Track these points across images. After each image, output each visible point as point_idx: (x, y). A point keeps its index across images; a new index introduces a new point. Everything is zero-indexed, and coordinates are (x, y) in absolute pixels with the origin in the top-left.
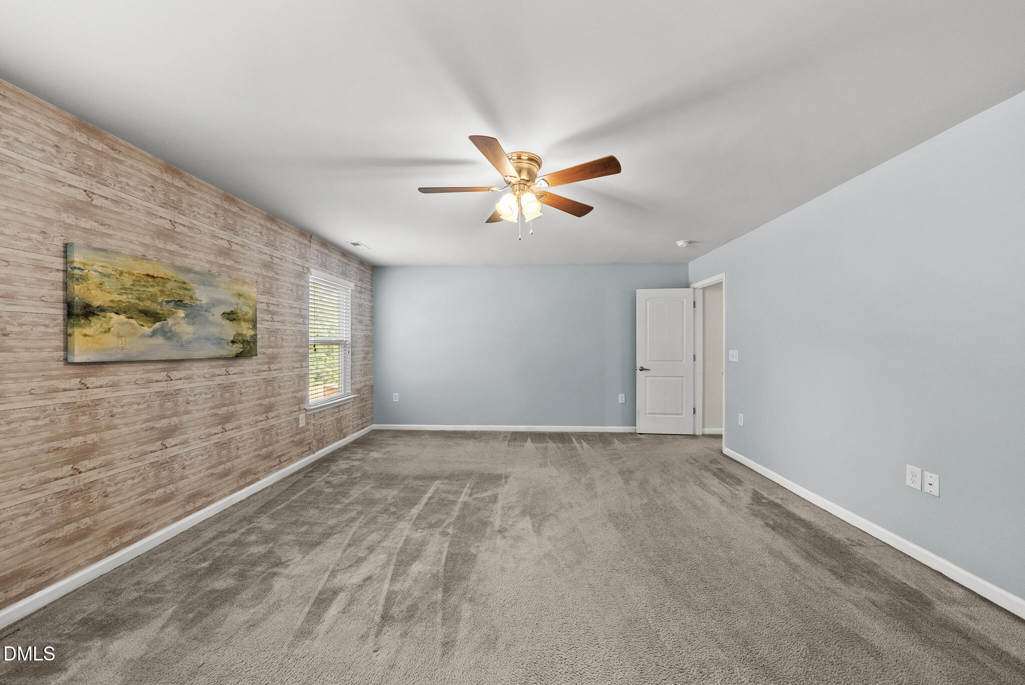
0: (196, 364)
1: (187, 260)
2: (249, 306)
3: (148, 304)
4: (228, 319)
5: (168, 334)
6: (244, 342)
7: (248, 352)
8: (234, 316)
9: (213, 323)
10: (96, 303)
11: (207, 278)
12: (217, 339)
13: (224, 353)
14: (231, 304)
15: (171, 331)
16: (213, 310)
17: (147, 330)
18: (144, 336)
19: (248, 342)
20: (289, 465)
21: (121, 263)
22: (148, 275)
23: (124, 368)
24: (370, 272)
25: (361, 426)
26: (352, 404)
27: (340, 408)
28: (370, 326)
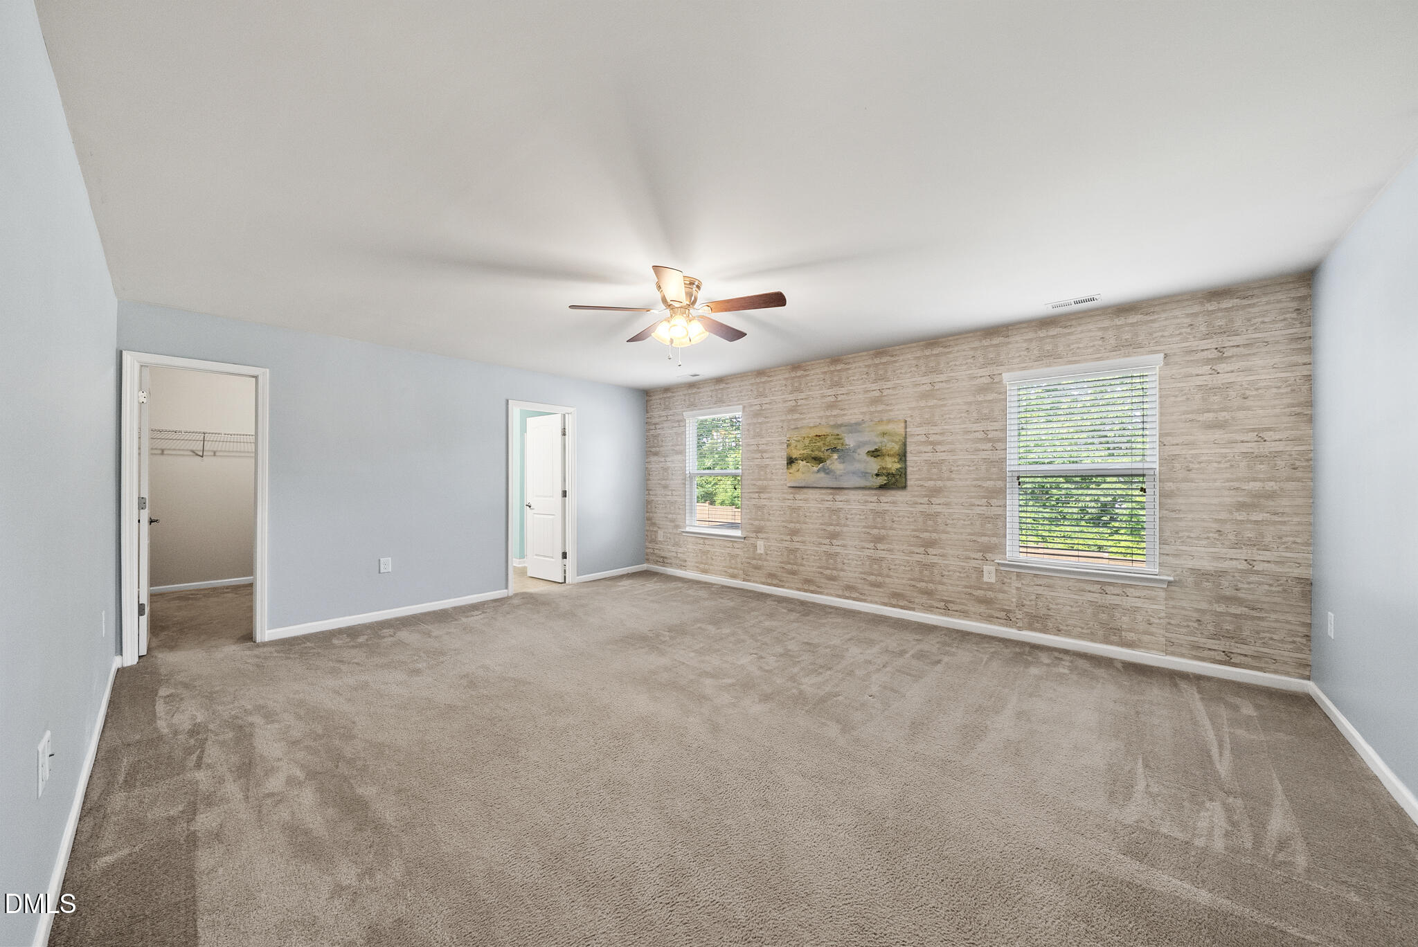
0: (853, 492)
1: (846, 418)
2: (896, 442)
3: (817, 453)
4: (872, 456)
5: (827, 471)
6: (888, 475)
7: (894, 484)
8: (878, 453)
9: (859, 461)
10: (794, 457)
11: (854, 428)
12: (862, 473)
13: (868, 484)
14: (875, 443)
15: (828, 469)
16: (859, 451)
17: (815, 469)
18: (813, 472)
19: (893, 475)
20: (963, 619)
21: (804, 432)
22: (817, 436)
23: (811, 491)
24: (1280, 296)
25: (1222, 657)
26: (1162, 594)
27: (1109, 589)
28: (1286, 429)
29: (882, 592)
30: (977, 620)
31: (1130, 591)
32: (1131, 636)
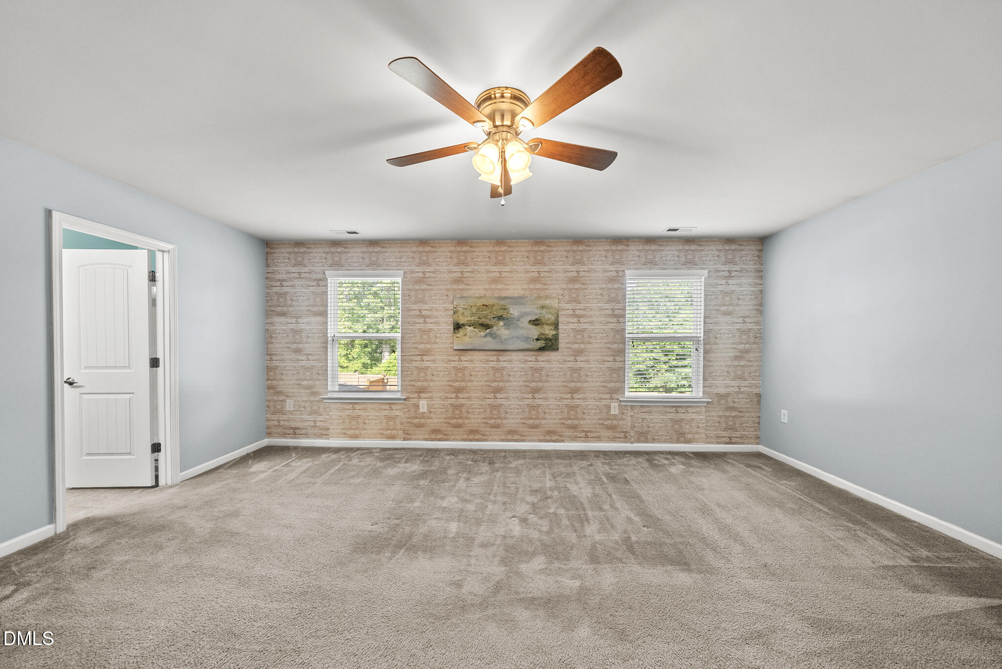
0: (514, 353)
1: (509, 292)
2: (552, 314)
3: (483, 320)
4: (533, 324)
5: (494, 336)
6: (546, 339)
7: (550, 347)
8: (538, 322)
9: (522, 328)
10: (461, 323)
11: (518, 300)
12: (525, 337)
13: (530, 347)
14: (536, 314)
15: (495, 334)
16: (522, 320)
17: (482, 334)
18: (481, 337)
19: (550, 340)
20: (597, 442)
21: (471, 302)
22: (484, 305)
23: (476, 353)
24: (752, 247)
25: (727, 440)
26: (704, 409)
27: (680, 410)
28: (754, 317)
29: (539, 432)
30: (607, 442)
31: (690, 410)
32: (689, 436)
